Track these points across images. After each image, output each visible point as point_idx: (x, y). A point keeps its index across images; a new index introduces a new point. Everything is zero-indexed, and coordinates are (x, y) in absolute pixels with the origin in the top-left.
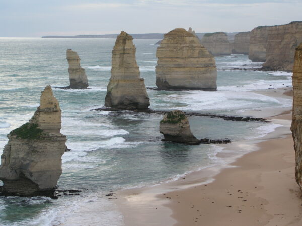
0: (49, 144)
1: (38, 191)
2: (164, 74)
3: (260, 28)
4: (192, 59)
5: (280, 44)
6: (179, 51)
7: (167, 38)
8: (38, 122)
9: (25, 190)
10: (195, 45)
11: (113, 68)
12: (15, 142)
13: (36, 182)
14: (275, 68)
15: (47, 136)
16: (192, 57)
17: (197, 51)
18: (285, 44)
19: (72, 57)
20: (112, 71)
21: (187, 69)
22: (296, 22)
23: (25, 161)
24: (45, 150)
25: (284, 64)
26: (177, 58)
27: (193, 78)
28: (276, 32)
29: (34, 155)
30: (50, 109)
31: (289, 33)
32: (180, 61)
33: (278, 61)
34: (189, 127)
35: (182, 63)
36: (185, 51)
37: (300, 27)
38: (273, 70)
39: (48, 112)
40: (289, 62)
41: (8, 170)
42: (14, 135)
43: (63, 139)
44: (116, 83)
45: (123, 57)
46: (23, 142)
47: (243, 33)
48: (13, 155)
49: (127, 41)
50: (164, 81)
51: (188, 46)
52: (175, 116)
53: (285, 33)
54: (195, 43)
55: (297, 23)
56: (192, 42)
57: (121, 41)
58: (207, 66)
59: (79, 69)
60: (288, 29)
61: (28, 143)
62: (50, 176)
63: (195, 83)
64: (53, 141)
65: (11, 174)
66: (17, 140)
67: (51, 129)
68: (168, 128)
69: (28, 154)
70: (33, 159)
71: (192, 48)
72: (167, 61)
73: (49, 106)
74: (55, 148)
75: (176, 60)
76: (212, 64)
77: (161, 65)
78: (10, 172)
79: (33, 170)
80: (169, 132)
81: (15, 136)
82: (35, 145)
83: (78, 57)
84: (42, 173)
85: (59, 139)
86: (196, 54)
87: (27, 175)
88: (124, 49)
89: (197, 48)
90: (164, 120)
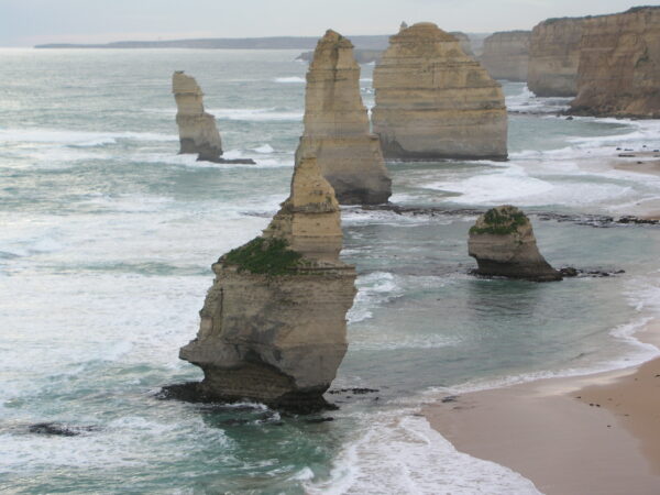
0: (316, 285)
1: (292, 393)
2: (391, 125)
3: (551, 22)
4: (453, 92)
5: (611, 57)
6: (424, 74)
7: (397, 45)
8: (288, 237)
9: (261, 391)
10: (459, 60)
11: (307, 112)
12: (235, 282)
13: (289, 373)
14: (601, 109)
15: (312, 267)
16: (453, 88)
17: (465, 74)
18: (620, 58)
19: (185, 90)
20: (305, 120)
21: (441, 114)
22: (646, 7)
23: (261, 323)
24: (309, 299)
25: (620, 101)
26: (418, 89)
27: (456, 134)
28: (600, 31)
29: (286, 310)
30: (317, 206)
31: (628, 32)
32: (427, 97)
33: (605, 96)
34: (535, 242)
35: (432, 101)
36: (438, 75)
37: (654, 19)
38: (598, 115)
39: (313, 213)
40: (630, 96)
41: (220, 345)
42: (232, 265)
43: (350, 273)
44: (315, 146)
45: (333, 88)
46: (255, 282)
47: (503, 34)
48: (231, 311)
49: (341, 52)
50: (391, 140)
51: (443, 63)
52: (505, 219)
53: (620, 34)
54: (458, 55)
55: (648, 10)
56: (453, 53)
57: (328, 52)
58: (486, 107)
59: (202, 115)
60: (628, 24)
61: (268, 285)
62: (321, 358)
63: (461, 145)
64: (328, 279)
65: (225, 354)
66: (239, 277)
67: (320, 252)
68: (489, 246)
69: (269, 308)
70: (283, 320)
71: (452, 66)
72: (397, 97)
73: (315, 200)
74: (330, 294)
75: (419, 93)
76: (498, 102)
77: (383, 105)
78: (225, 349)
79: (282, 345)
80: (491, 255)
81: (233, 269)
82: (286, 287)
83: (199, 88)
84: (303, 350)
85: (340, 273)
86: (462, 81)
87: (268, 356)
88: (335, 70)
89: (464, 67)
90: (480, 227)
